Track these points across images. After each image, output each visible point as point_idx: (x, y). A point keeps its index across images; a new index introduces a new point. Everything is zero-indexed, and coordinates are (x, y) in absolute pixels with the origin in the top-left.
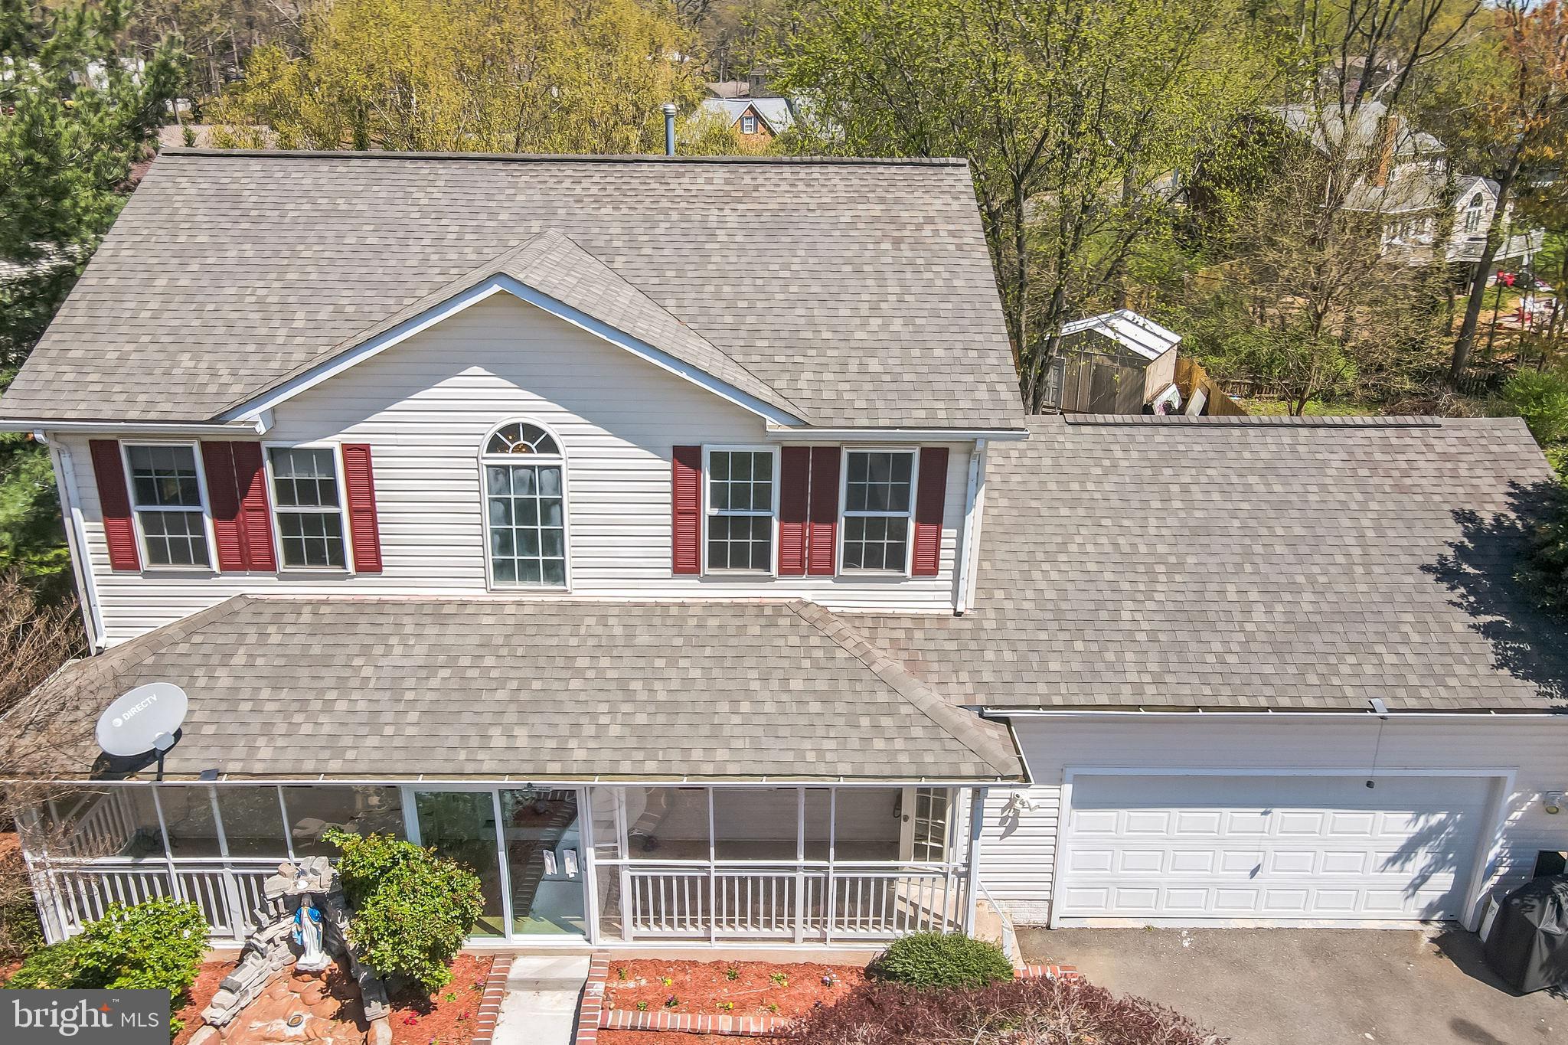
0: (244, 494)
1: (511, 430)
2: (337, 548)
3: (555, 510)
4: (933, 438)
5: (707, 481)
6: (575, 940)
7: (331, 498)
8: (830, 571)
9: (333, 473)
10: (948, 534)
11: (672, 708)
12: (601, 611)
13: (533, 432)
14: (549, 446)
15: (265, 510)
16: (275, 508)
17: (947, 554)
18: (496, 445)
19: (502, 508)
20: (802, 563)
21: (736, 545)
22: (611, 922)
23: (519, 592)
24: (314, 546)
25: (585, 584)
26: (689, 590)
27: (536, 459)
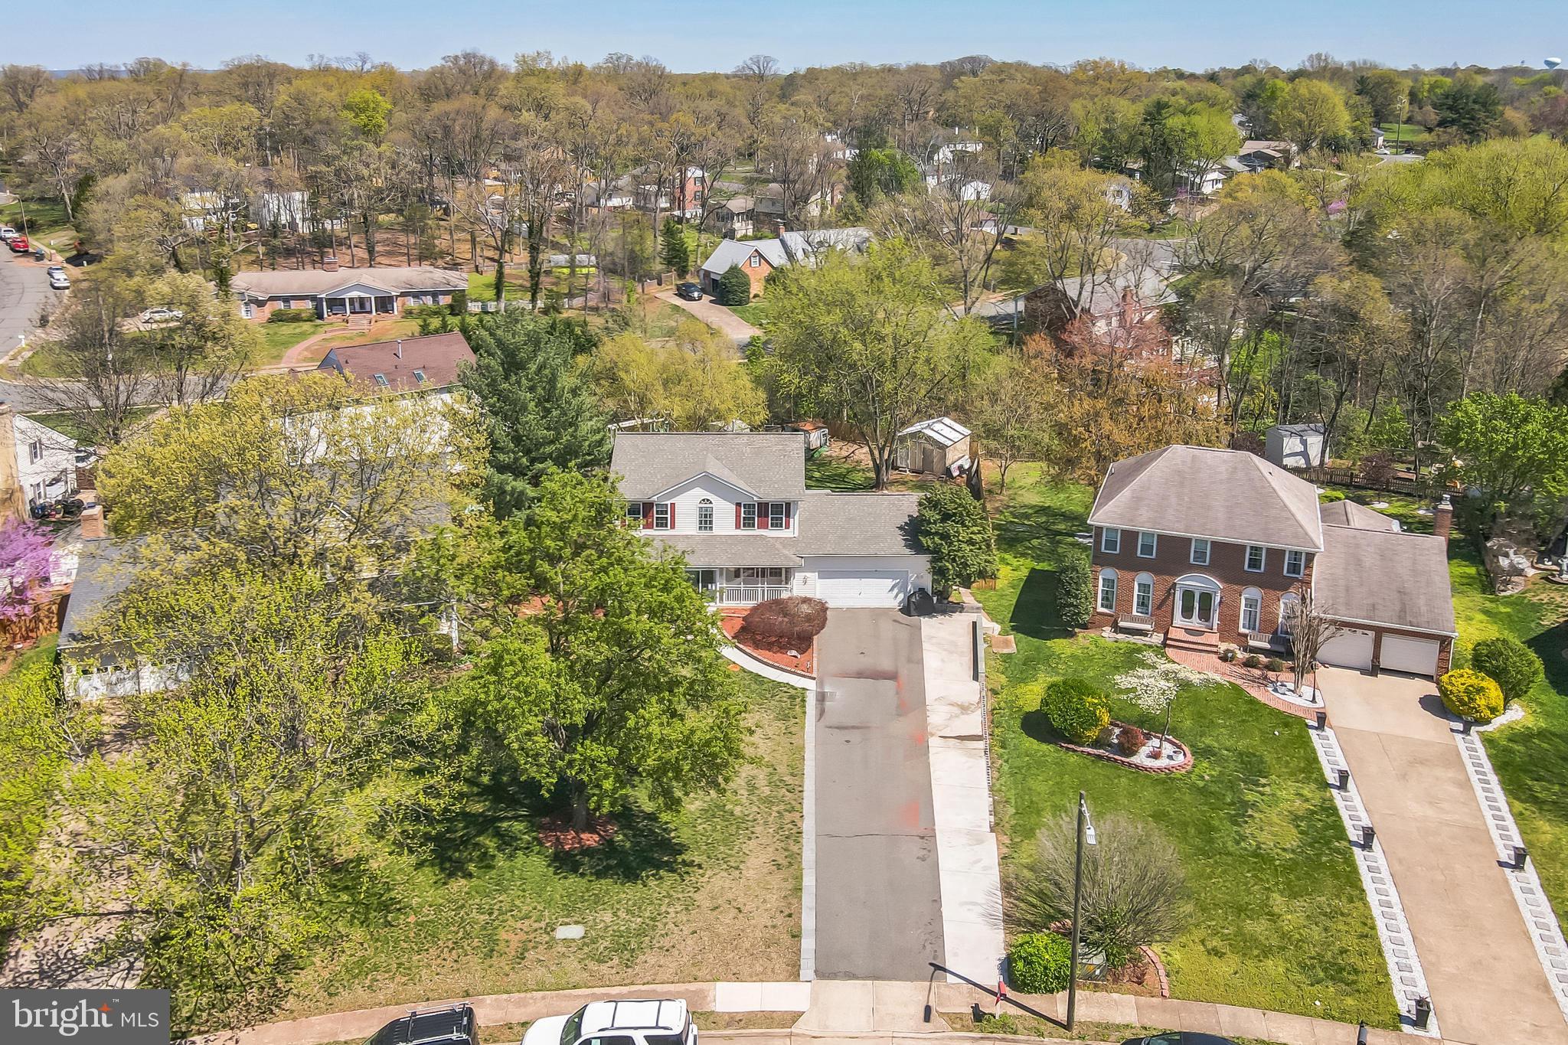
0: (649, 513)
1: (704, 500)
2: (667, 523)
3: (712, 516)
4: (788, 501)
5: (742, 509)
7: (666, 513)
8: (767, 528)
9: (667, 508)
10: (791, 520)
11: (735, 554)
12: (721, 536)
13: (708, 500)
14: (711, 502)
15: (653, 516)
16: (655, 516)
17: (791, 524)
18: (700, 503)
19: (701, 515)
20: (763, 526)
21: (748, 523)
22: (721, 599)
23: (703, 533)
24: (662, 523)
25: (716, 531)
26: (739, 532)
27: (708, 505)
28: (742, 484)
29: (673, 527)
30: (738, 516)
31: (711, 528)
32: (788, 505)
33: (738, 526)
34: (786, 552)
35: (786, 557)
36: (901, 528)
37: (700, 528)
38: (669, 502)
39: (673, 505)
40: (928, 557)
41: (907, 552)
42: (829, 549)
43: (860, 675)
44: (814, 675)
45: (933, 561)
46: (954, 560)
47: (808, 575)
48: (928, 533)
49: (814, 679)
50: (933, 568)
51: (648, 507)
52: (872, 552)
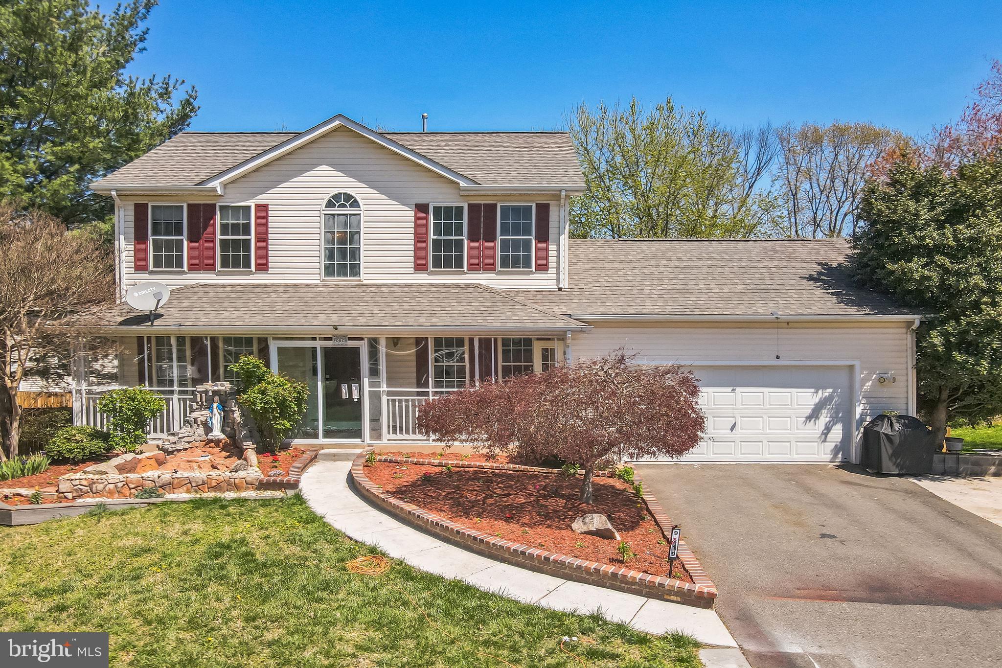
0: (205, 229)
1: (337, 197)
2: (247, 259)
3: (356, 236)
4: (542, 197)
5: (432, 221)
7: (247, 231)
8: (493, 269)
9: (250, 220)
10: (552, 247)
12: (377, 288)
13: (348, 197)
14: (355, 204)
15: (213, 238)
16: (219, 237)
17: (552, 260)
18: (330, 204)
19: (331, 236)
20: (480, 264)
21: (446, 255)
22: (376, 432)
23: (336, 281)
24: (235, 258)
25: (367, 276)
26: (423, 279)
27: (348, 211)
29: (263, 266)
30: (420, 236)
31: (355, 270)
33: (420, 266)
34: (542, 308)
35: (544, 313)
37: (329, 271)
38: (252, 203)
39: (263, 209)
41: (852, 310)
43: (887, 593)
49: (706, 602)
51: (202, 214)
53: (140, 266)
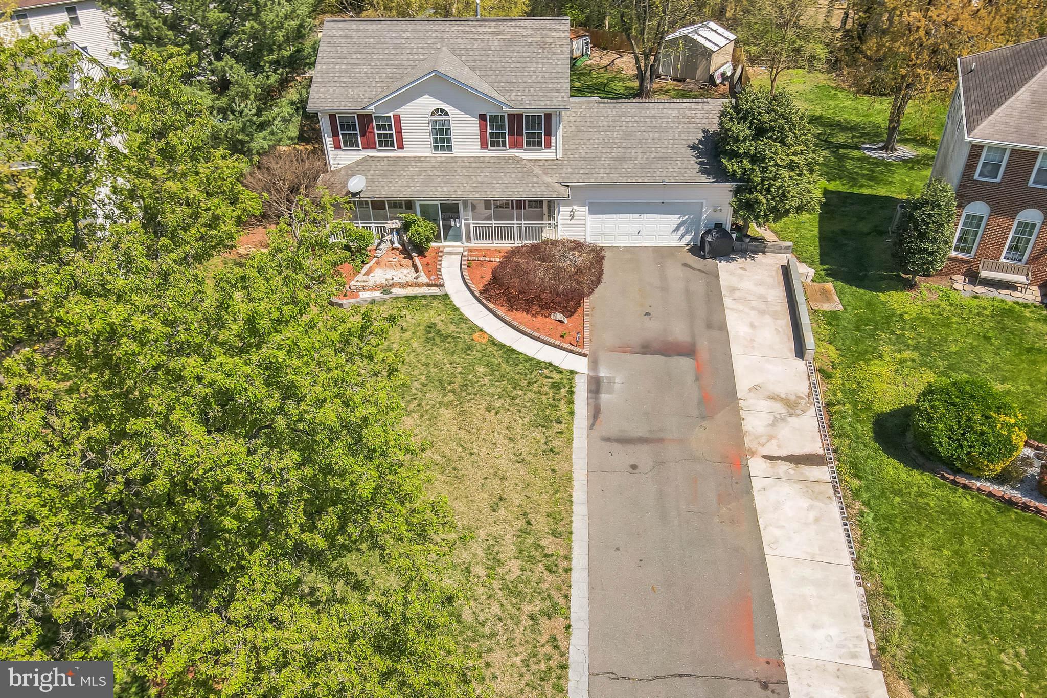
0: (368, 128)
1: (437, 110)
2: (392, 142)
3: (449, 132)
4: (548, 111)
5: (488, 124)
6: (459, 244)
7: (390, 129)
8: (522, 147)
9: (391, 122)
10: (553, 136)
11: (482, 182)
12: (462, 158)
13: (442, 110)
14: (447, 114)
15: (373, 132)
16: (376, 132)
17: (553, 142)
18: (433, 114)
19: (436, 132)
20: (515, 145)
21: (497, 140)
22: (468, 239)
23: (440, 154)
24: (386, 142)
25: (457, 151)
26: (485, 153)
27: (444, 118)
28: (485, 88)
29: (401, 146)
30: (483, 131)
31: (450, 148)
32: (548, 116)
33: (484, 146)
34: (547, 179)
35: (547, 185)
36: (694, 147)
37: (436, 148)
38: (391, 114)
39: (397, 117)
40: (730, 186)
41: (704, 178)
42: (602, 174)
43: (646, 349)
44: (585, 351)
45: (737, 191)
46: (768, 191)
47: (575, 207)
48: (733, 155)
49: (585, 356)
50: (740, 201)
51: (365, 119)
52: (658, 179)
53: (337, 146)
